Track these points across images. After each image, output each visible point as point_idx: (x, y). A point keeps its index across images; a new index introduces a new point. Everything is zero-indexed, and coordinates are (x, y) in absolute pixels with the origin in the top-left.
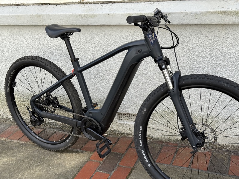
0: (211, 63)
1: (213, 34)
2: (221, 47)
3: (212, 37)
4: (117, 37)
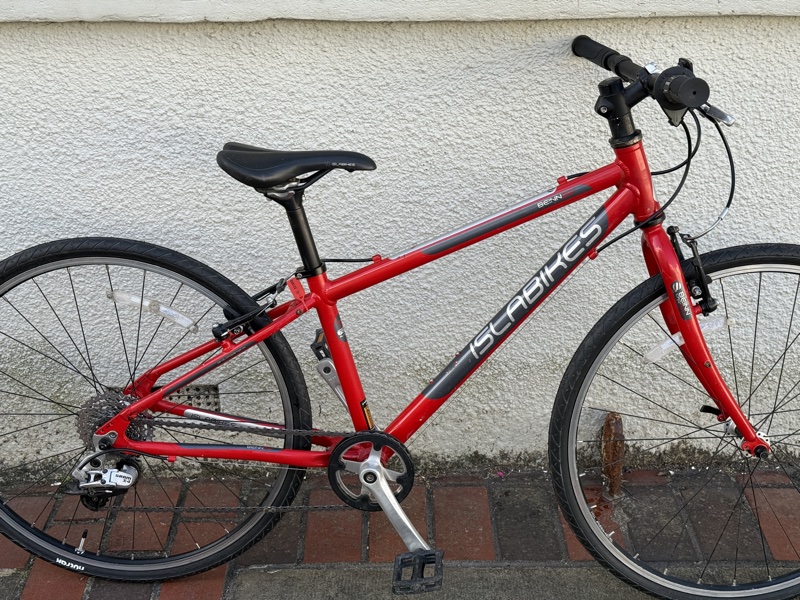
0: (484, 168)
1: (492, 59)
2: (519, 108)
3: (489, 69)
4: (100, 75)
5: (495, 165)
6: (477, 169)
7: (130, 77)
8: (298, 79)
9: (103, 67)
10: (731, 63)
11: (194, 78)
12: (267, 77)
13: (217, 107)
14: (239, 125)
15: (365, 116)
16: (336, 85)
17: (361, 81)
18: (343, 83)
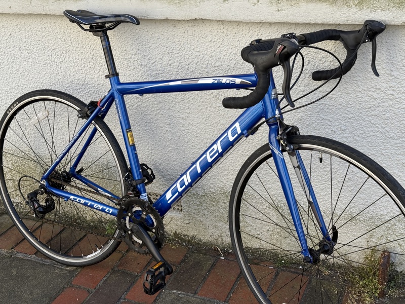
7: (140, 44)
11: (167, 46)
13: (177, 61)
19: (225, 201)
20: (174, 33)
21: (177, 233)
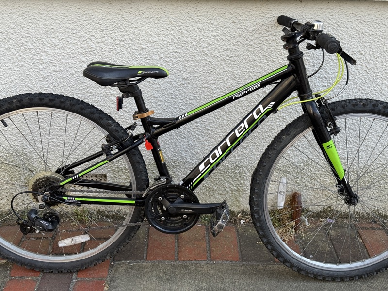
0: (239, 71)
1: (245, 19)
2: (258, 42)
3: (244, 23)
4: (55, 20)
5: (245, 70)
6: (236, 72)
7: (69, 22)
8: (151, 26)
9: (56, 16)
10: (360, 24)
11: (100, 24)
12: (136, 24)
13: (111, 38)
14: (121, 47)
15: (183, 45)
16: (169, 29)
17: (182, 27)
18: (173, 28)
19: (154, 171)
20: (109, 10)
21: (101, 211)
